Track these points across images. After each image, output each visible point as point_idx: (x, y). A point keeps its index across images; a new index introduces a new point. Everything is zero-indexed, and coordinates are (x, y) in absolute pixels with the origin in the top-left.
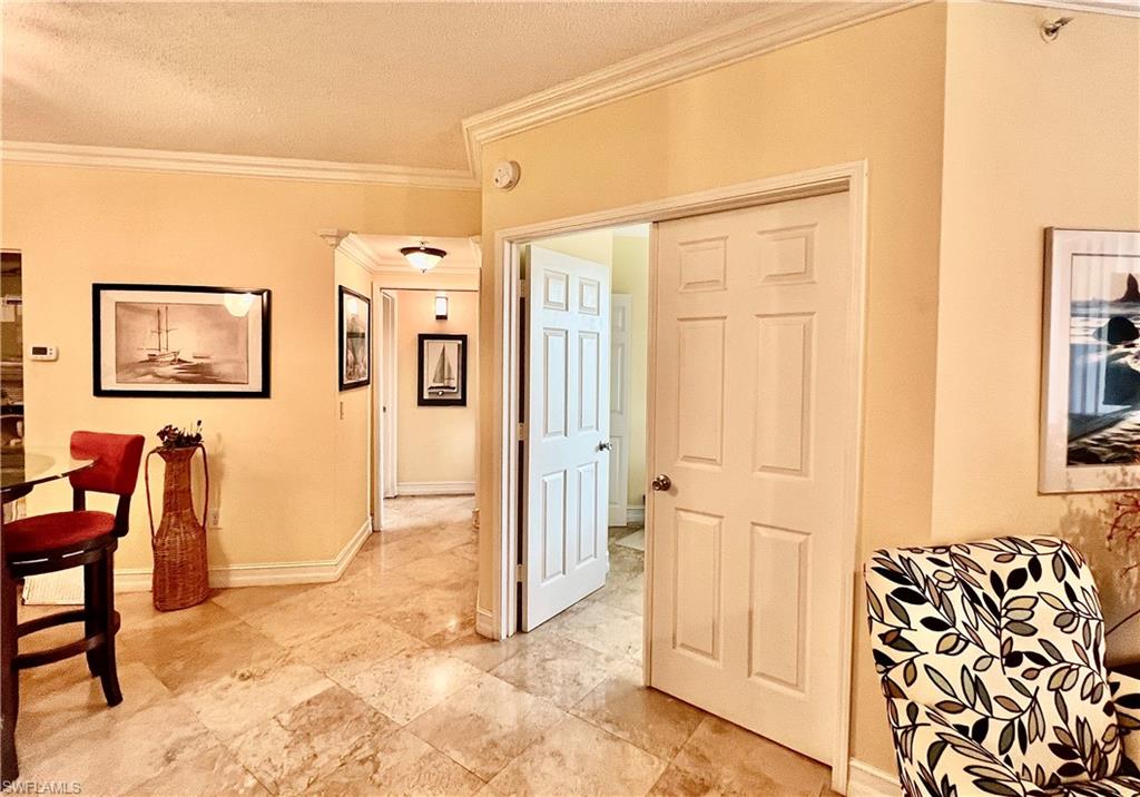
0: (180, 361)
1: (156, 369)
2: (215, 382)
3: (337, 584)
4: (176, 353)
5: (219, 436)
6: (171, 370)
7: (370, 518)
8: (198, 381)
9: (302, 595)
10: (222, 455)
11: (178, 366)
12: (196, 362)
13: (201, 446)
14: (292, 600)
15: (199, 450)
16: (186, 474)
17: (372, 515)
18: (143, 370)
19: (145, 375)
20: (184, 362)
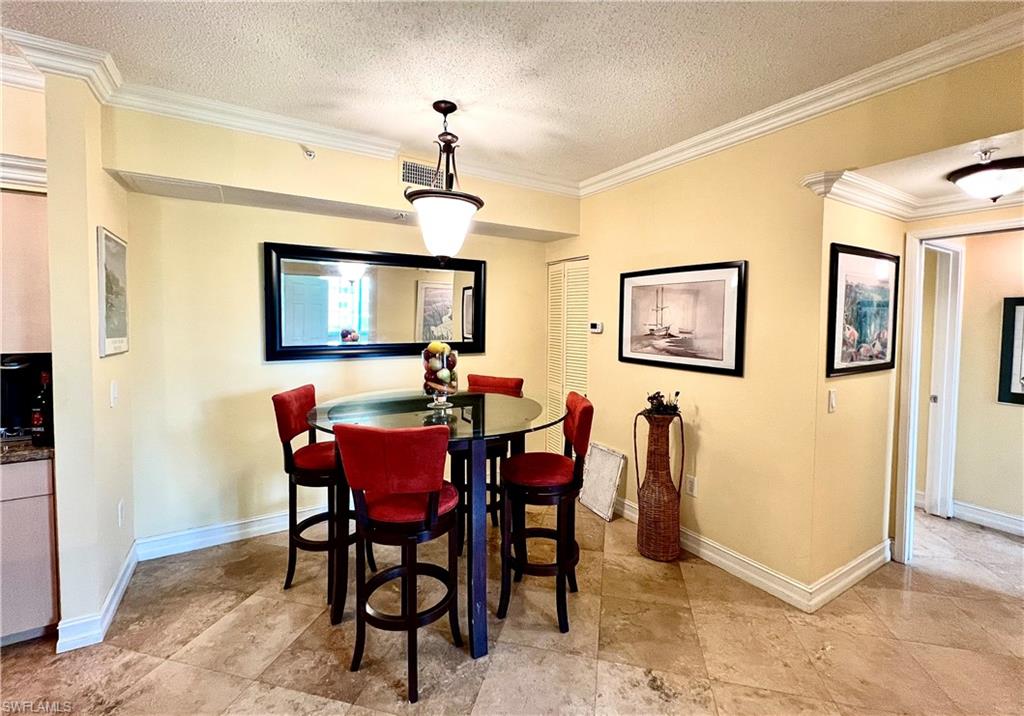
0: (671, 336)
1: (655, 342)
2: (695, 356)
3: (808, 619)
4: (668, 328)
5: (697, 408)
6: (663, 343)
7: (888, 542)
8: (682, 355)
9: (760, 610)
10: (699, 427)
11: (668, 340)
12: (681, 336)
13: (679, 416)
14: (748, 609)
15: (676, 419)
16: (664, 439)
17: (892, 537)
18: (645, 343)
19: (646, 347)
20: (673, 336)
